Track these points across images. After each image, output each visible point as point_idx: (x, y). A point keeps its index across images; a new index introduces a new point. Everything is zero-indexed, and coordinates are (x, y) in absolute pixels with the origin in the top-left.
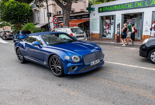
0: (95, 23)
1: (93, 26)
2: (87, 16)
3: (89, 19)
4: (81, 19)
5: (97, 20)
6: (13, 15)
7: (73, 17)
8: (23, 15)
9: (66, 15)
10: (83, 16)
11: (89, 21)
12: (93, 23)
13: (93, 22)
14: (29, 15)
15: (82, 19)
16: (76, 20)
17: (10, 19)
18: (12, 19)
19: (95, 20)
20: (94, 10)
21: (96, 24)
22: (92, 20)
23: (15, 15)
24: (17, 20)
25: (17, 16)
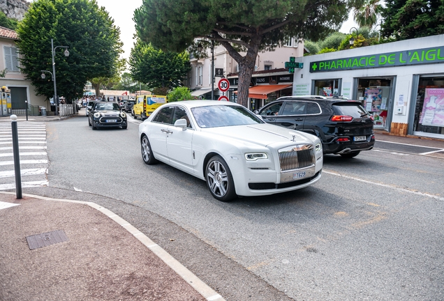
2: (288, 78)
3: (292, 85)
4: (278, 84)
5: (306, 87)
8: (172, 72)
10: (281, 79)
11: (291, 89)
13: (299, 90)
14: (183, 72)
15: (280, 84)
16: (268, 84)
17: (148, 79)
18: (152, 77)
19: (304, 87)
20: (302, 68)
22: (297, 86)
23: (157, 71)
24: (161, 81)
25: (161, 73)
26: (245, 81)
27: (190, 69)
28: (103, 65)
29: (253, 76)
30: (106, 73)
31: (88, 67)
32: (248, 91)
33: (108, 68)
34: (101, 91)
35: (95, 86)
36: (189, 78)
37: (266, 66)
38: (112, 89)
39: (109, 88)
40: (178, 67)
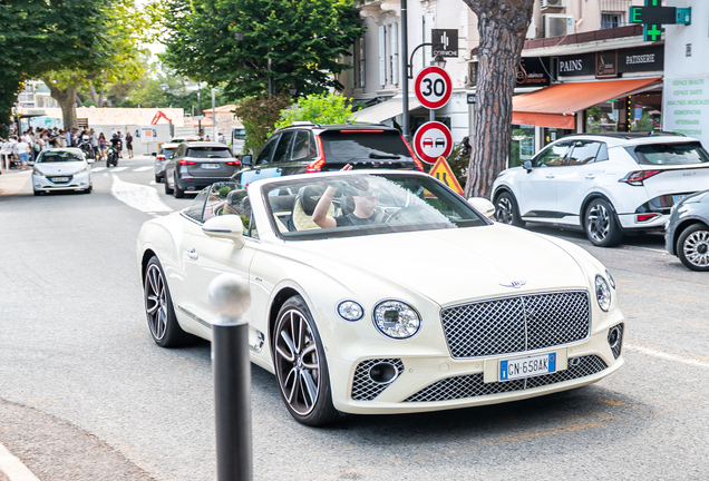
0: (691, 107)
1: (677, 122)
2: (650, 58)
3: (660, 81)
4: (620, 76)
5: (699, 87)
6: (240, 45)
7: (577, 65)
8: (297, 44)
9: (495, 54)
10: (629, 60)
11: (659, 93)
12: (681, 103)
13: (681, 97)
14: (332, 45)
15: (627, 76)
16: (591, 78)
17: (224, 69)
19: (694, 87)
20: (688, 24)
21: (698, 112)
22: (676, 83)
23: (247, 43)
24: (262, 75)
25: (263, 51)
26: (497, 74)
27: (360, 34)
28: (70, 32)
29: (525, 53)
30: (81, 58)
31: (23, 41)
32: (508, 106)
33: (88, 40)
34: (81, 113)
35: (60, 96)
36: (357, 62)
37: (606, 16)
38: (128, 105)
39: (116, 101)
40: (316, 26)
